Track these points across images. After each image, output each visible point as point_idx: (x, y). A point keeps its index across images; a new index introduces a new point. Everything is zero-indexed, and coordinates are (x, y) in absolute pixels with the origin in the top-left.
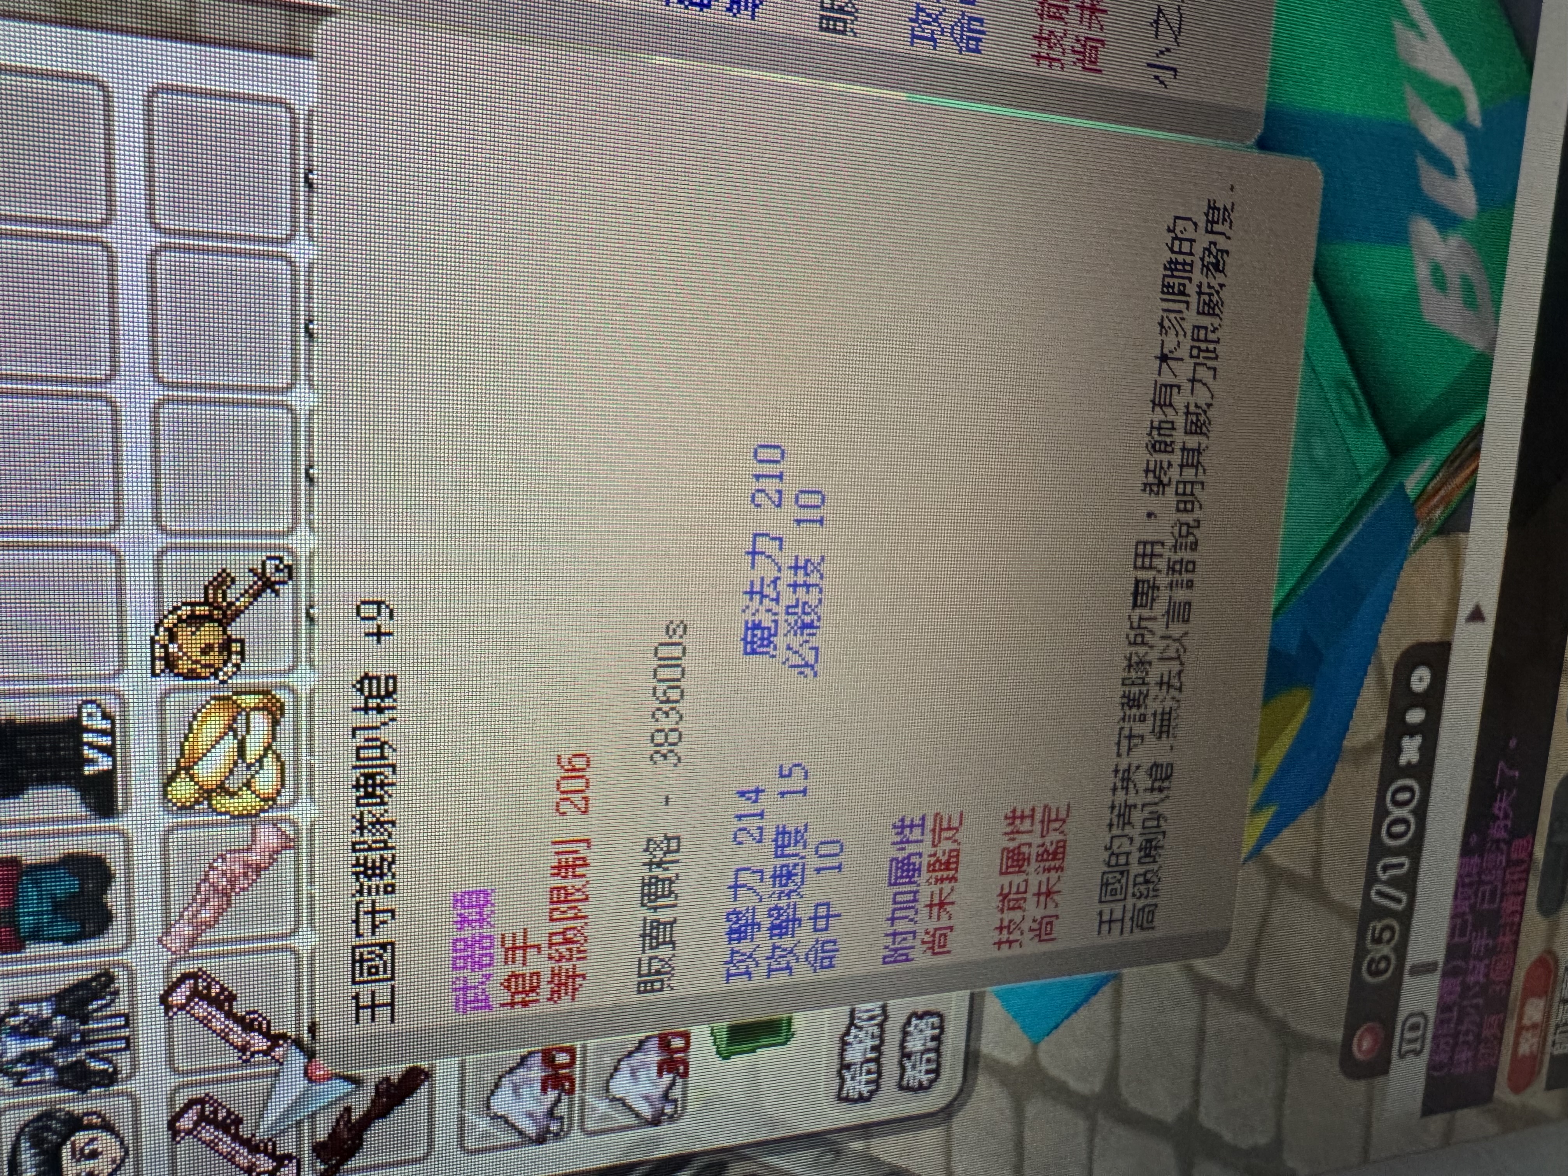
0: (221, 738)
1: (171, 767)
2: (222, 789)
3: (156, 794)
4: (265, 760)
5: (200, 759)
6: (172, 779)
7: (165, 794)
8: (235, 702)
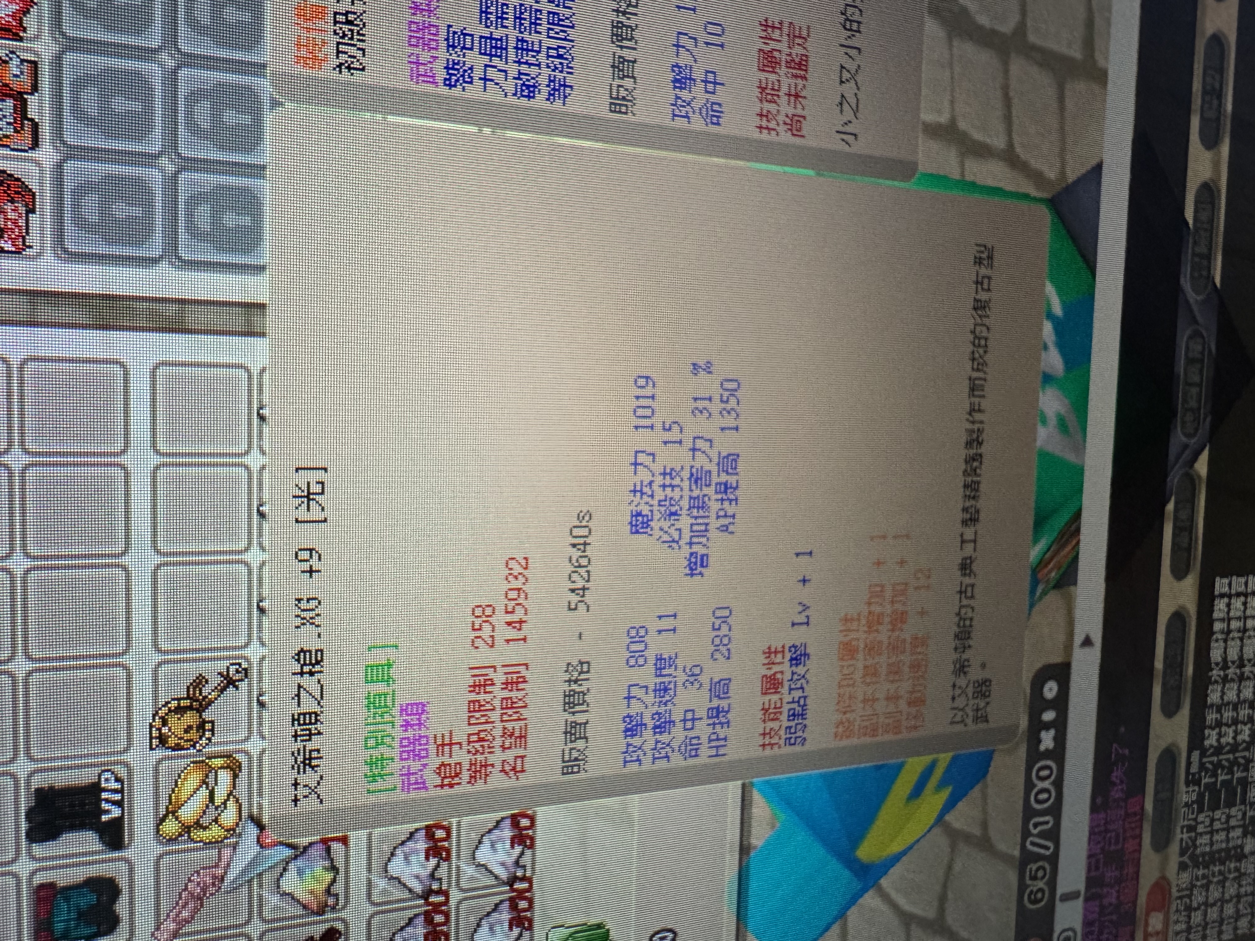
0: (198, 789)
1: (162, 811)
2: (198, 825)
3: (152, 832)
4: (228, 802)
5: (183, 805)
6: (163, 820)
7: (158, 831)
8: (207, 764)
